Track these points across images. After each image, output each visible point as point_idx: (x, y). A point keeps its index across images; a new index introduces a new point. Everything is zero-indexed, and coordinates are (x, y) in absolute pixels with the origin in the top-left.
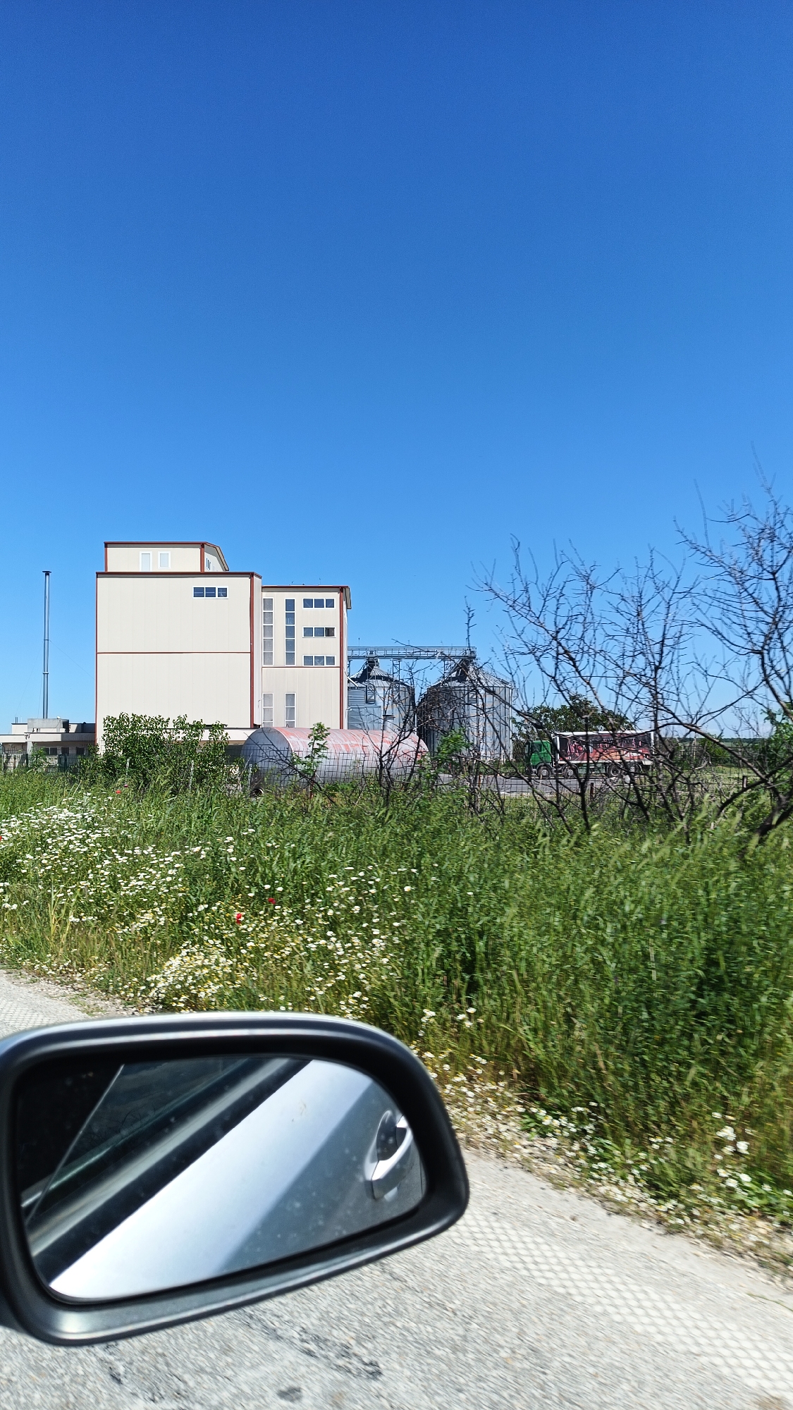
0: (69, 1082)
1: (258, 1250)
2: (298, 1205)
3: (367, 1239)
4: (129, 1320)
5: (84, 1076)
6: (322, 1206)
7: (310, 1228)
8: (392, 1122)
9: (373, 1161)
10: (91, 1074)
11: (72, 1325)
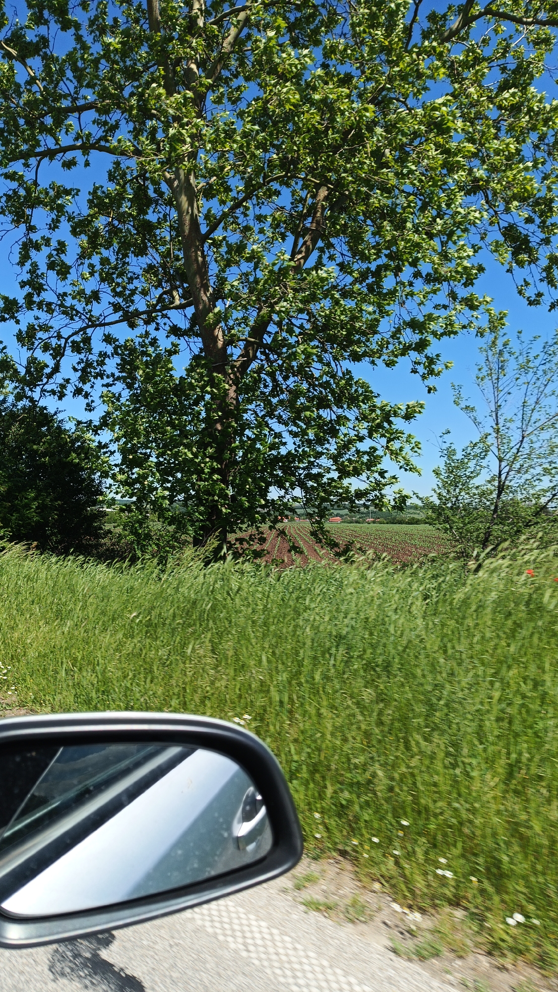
0: (18, 759)
1: (150, 883)
2: (180, 852)
3: (228, 878)
4: (55, 931)
5: (29, 755)
6: (197, 853)
7: (188, 869)
8: (254, 796)
9: (239, 822)
10: (34, 754)
11: (14, 933)
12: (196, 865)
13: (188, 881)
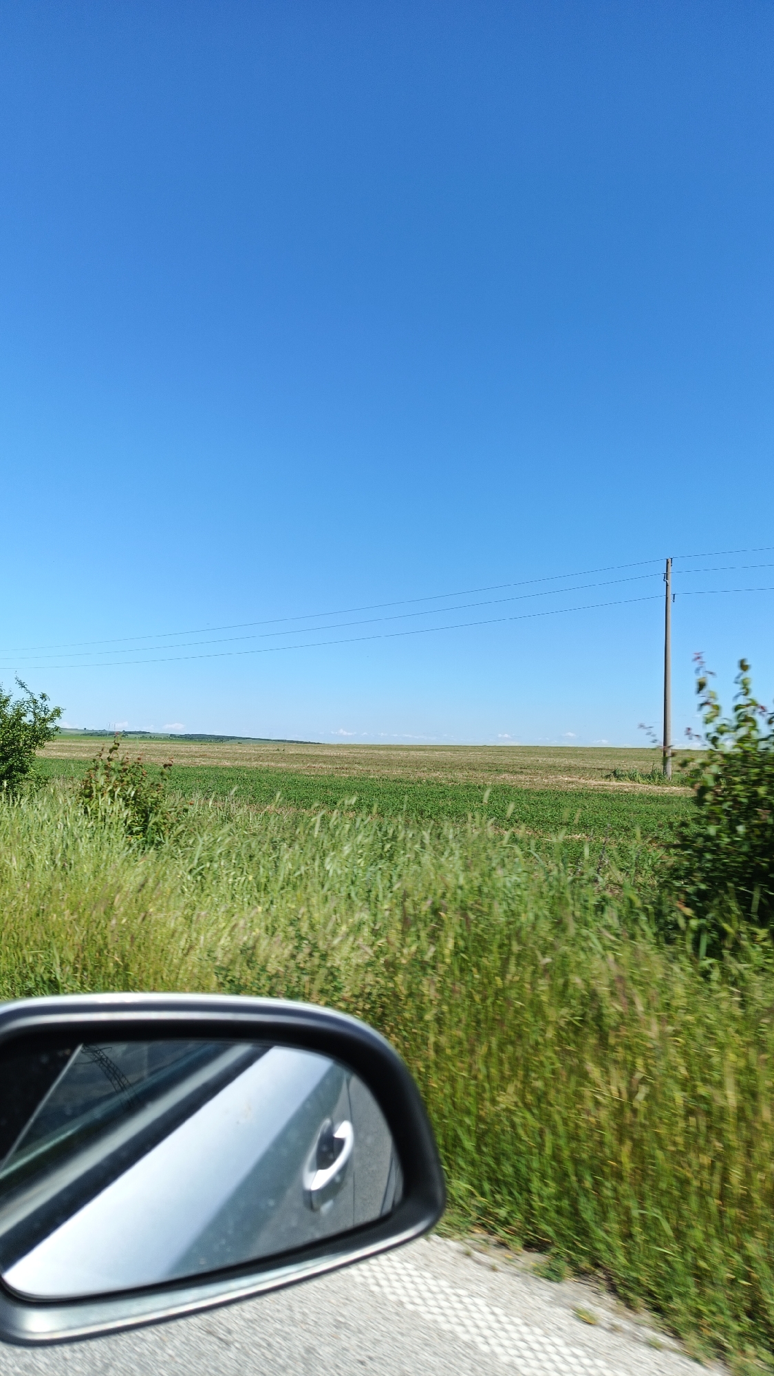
0: (44, 1059)
5: (60, 1054)
9: (311, 1169)
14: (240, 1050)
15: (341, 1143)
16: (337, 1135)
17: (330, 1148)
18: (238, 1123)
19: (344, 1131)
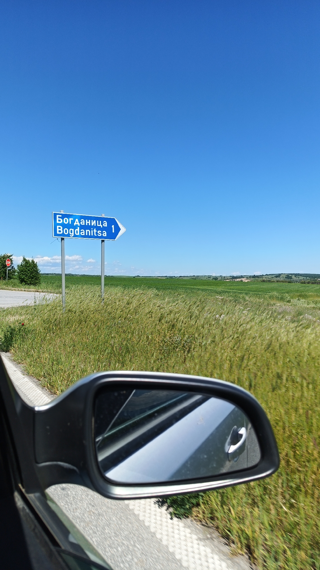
0: (116, 394)
1: (188, 472)
5: (122, 392)
8: (237, 431)
9: (229, 445)
10: (125, 392)
12: (215, 465)
13: (210, 474)
14: (198, 397)
15: (241, 436)
16: (240, 432)
17: (236, 438)
18: (198, 424)
19: (243, 431)
